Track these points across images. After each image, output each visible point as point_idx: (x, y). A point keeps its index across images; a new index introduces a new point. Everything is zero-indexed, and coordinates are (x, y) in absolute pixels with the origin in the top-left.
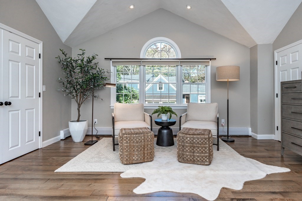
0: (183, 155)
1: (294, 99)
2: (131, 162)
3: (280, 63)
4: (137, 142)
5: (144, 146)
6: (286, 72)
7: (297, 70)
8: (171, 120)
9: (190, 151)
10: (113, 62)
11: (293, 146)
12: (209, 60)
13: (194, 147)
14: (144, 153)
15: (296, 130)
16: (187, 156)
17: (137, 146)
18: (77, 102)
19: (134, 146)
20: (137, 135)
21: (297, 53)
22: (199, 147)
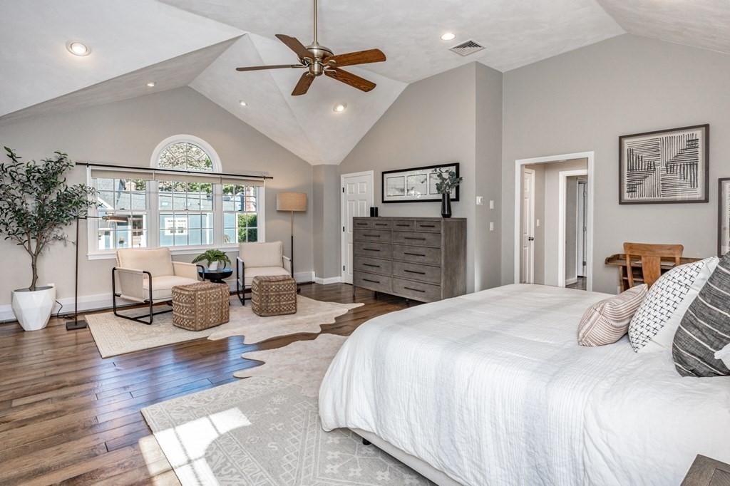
0: (267, 307)
1: (366, 235)
2: (207, 326)
3: (347, 190)
4: (215, 300)
5: (222, 303)
6: (354, 203)
7: (365, 202)
8: (227, 270)
9: (276, 301)
10: (92, 170)
11: (364, 282)
12: (262, 179)
13: (280, 295)
14: (222, 312)
15: (366, 266)
16: (272, 306)
17: (215, 305)
18: (29, 251)
19: (211, 305)
20: (213, 290)
21: (365, 184)
22: (285, 295)
